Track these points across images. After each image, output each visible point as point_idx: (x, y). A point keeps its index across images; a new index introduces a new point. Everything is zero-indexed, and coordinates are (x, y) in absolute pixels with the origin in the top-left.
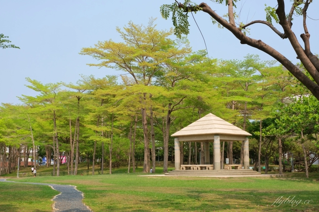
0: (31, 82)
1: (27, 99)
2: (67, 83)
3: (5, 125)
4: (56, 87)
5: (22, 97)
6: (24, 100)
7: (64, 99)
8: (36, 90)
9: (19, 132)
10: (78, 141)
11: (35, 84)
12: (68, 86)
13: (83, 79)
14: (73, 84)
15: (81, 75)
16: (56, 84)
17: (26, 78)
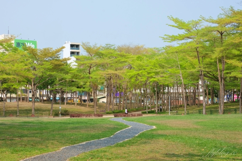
0: (173, 20)
1: (170, 38)
2: (207, 18)
3: (157, 65)
4: (197, 23)
5: (165, 37)
6: (167, 39)
7: (204, 35)
8: (179, 28)
9: (172, 71)
10: (223, 78)
11: (177, 22)
12: (207, 21)
13: (224, 12)
14: (213, 19)
15: (221, 8)
16: (197, 20)
17: (168, 16)
